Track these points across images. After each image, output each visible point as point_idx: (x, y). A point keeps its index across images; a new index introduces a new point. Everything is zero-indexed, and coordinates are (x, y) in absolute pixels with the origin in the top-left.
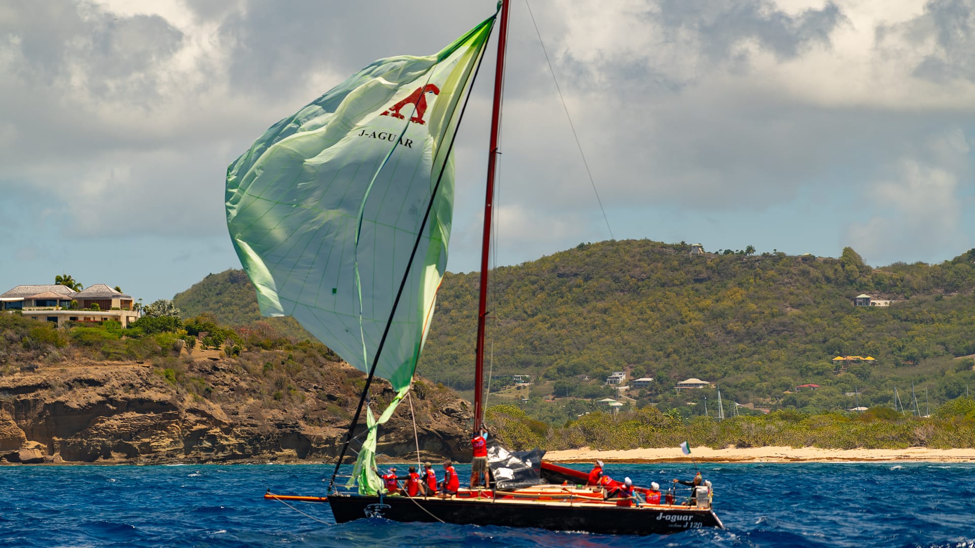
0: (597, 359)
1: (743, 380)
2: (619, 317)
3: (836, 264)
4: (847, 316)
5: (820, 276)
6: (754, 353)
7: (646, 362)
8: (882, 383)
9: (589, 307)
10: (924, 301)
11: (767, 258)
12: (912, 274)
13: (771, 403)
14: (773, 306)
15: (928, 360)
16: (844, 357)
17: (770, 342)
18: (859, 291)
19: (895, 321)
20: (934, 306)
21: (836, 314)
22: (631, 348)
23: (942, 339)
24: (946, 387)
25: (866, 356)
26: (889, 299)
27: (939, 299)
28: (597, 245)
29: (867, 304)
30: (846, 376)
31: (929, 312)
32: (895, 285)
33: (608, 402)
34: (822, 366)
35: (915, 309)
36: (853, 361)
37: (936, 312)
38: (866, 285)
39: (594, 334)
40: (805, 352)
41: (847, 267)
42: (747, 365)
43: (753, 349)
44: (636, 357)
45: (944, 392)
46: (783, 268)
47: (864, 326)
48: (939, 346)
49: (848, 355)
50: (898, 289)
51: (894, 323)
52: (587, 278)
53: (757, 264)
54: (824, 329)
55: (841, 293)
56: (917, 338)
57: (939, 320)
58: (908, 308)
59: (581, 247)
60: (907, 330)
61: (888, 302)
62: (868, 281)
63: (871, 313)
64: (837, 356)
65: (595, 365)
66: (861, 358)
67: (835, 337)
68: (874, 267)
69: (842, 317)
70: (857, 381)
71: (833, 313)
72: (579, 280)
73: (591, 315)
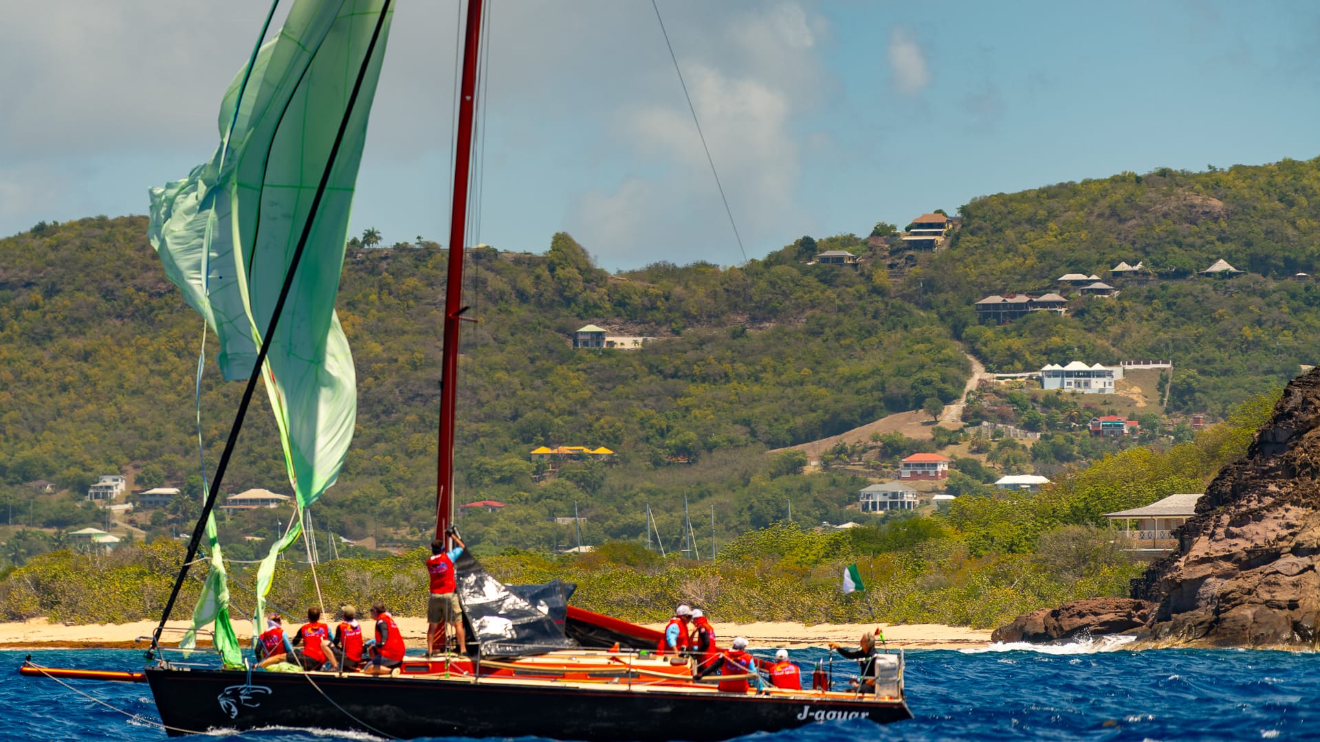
0: (69, 450)
1: (356, 493)
2: (113, 368)
3: (538, 265)
4: (559, 367)
5: (508, 288)
6: (377, 440)
7: (166, 457)
8: (627, 498)
9: (53, 347)
10: (711, 339)
11: (404, 253)
12: (686, 287)
13: (409, 537)
14: (415, 348)
15: (717, 455)
16: (552, 449)
17: (408, 418)
18: (582, 319)
19: (653, 377)
20: (729, 348)
21: (538, 363)
22: (136, 429)
23: (744, 413)
24: (751, 508)
25: (595, 445)
26: (640, 335)
27: (739, 334)
28: (70, 226)
29: (598, 344)
30: (556, 485)
31: (720, 360)
32: (654, 308)
33: (89, 536)
34: (511, 464)
35: (691, 355)
36: (570, 456)
37: (733, 362)
38: (596, 306)
39: (64, 400)
40: (476, 437)
41: (560, 272)
42: (364, 464)
43: (375, 431)
44: (146, 447)
45: (746, 517)
46: (434, 272)
47: (593, 387)
48: (738, 427)
49: (561, 443)
50: (659, 316)
51: (651, 382)
52: (51, 292)
53: (384, 265)
54: (514, 394)
55: (548, 323)
56: (696, 412)
57: (739, 377)
58: (679, 351)
59: (40, 230)
60: (676, 396)
61: (640, 340)
62: (601, 299)
63: (605, 361)
64: (538, 445)
65: (66, 463)
66: (586, 450)
67: (535, 408)
68: (612, 271)
69: (550, 370)
70: (579, 495)
71: (532, 361)
72: (36, 295)
73: (58, 364)
